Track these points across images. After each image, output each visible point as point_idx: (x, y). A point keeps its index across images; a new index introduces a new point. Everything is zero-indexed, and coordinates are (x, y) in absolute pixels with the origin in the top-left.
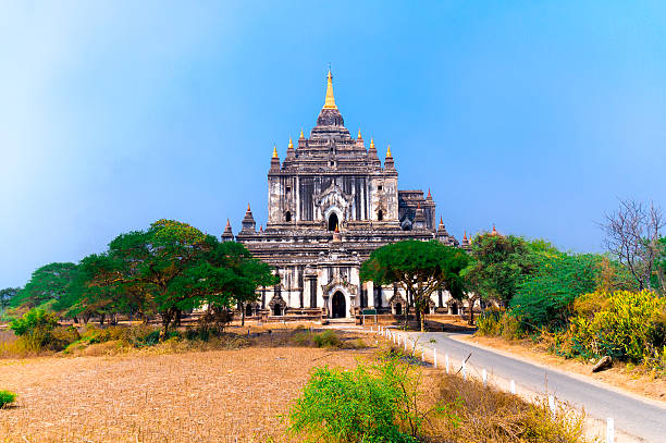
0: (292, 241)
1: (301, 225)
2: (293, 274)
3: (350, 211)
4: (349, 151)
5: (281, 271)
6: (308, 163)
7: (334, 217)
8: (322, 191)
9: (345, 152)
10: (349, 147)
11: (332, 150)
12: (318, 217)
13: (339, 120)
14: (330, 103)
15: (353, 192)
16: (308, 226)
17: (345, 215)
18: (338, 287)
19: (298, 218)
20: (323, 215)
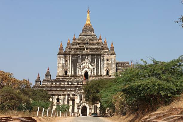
0: (66, 84)
1: (72, 77)
2: (65, 98)
3: (94, 71)
4: (95, 44)
5: (60, 97)
6: (76, 49)
7: (86, 73)
8: (81, 62)
9: (93, 44)
10: (95, 42)
11: (87, 43)
12: (79, 73)
13: (92, 30)
14: (88, 22)
15: (96, 62)
16: (74, 77)
17: (91, 72)
18: (83, 104)
19: (70, 74)
20: (81, 72)
